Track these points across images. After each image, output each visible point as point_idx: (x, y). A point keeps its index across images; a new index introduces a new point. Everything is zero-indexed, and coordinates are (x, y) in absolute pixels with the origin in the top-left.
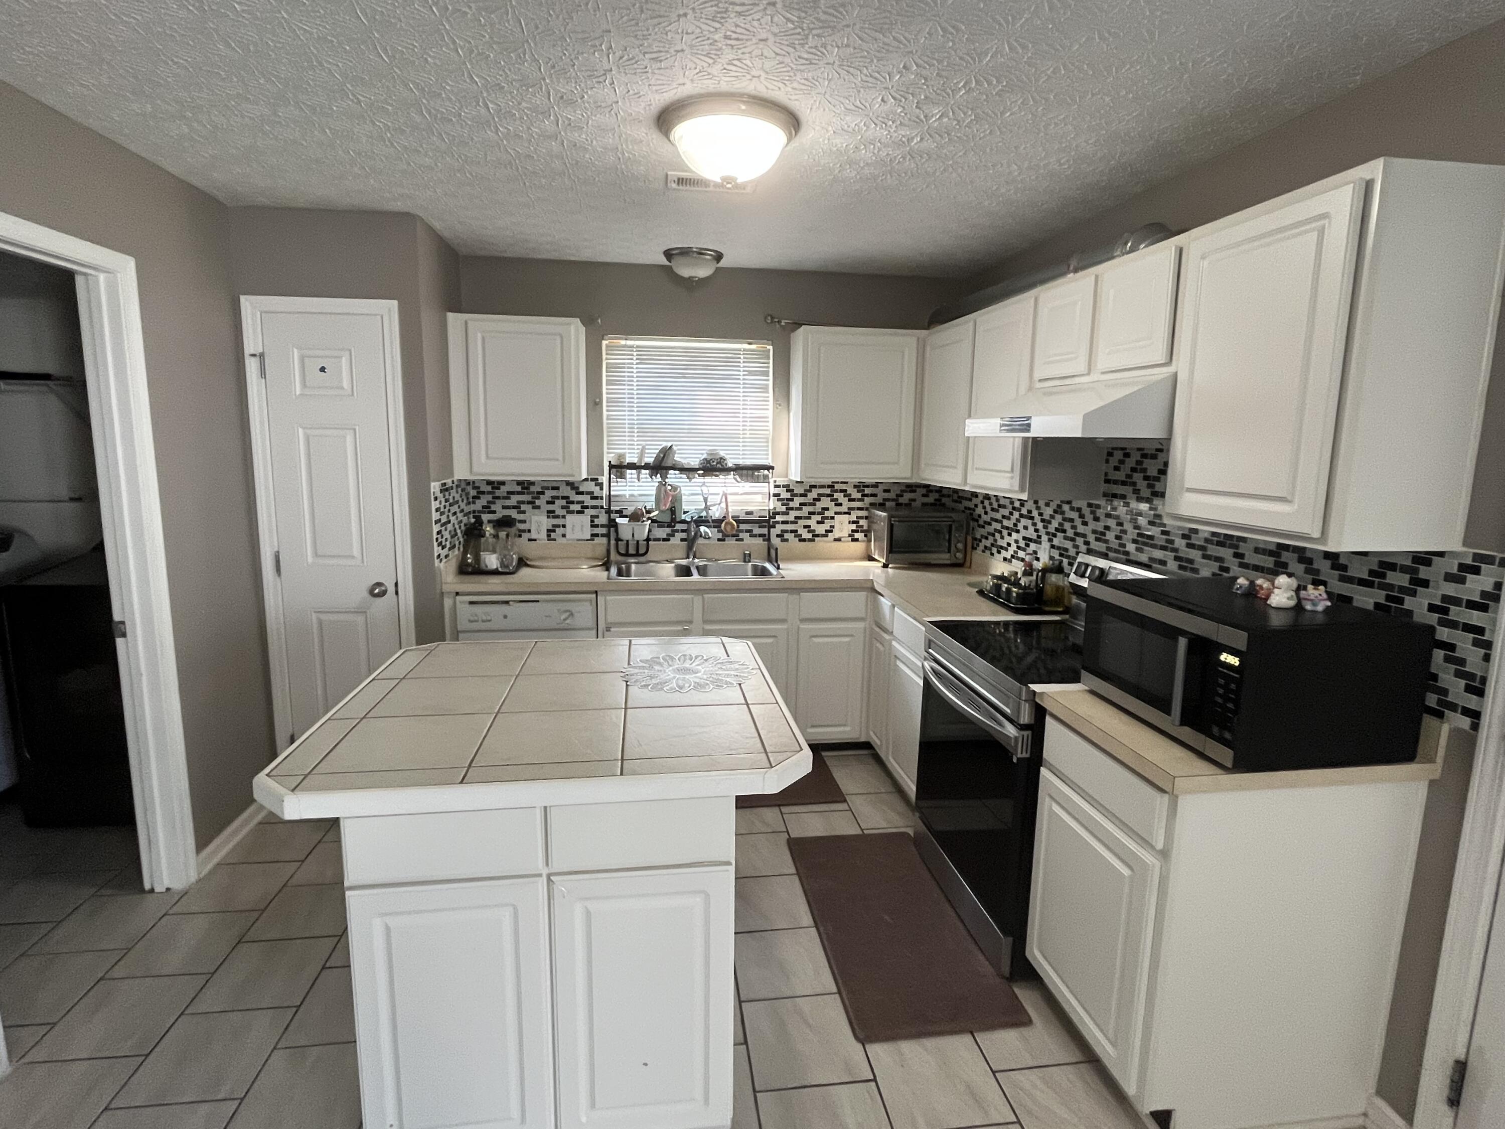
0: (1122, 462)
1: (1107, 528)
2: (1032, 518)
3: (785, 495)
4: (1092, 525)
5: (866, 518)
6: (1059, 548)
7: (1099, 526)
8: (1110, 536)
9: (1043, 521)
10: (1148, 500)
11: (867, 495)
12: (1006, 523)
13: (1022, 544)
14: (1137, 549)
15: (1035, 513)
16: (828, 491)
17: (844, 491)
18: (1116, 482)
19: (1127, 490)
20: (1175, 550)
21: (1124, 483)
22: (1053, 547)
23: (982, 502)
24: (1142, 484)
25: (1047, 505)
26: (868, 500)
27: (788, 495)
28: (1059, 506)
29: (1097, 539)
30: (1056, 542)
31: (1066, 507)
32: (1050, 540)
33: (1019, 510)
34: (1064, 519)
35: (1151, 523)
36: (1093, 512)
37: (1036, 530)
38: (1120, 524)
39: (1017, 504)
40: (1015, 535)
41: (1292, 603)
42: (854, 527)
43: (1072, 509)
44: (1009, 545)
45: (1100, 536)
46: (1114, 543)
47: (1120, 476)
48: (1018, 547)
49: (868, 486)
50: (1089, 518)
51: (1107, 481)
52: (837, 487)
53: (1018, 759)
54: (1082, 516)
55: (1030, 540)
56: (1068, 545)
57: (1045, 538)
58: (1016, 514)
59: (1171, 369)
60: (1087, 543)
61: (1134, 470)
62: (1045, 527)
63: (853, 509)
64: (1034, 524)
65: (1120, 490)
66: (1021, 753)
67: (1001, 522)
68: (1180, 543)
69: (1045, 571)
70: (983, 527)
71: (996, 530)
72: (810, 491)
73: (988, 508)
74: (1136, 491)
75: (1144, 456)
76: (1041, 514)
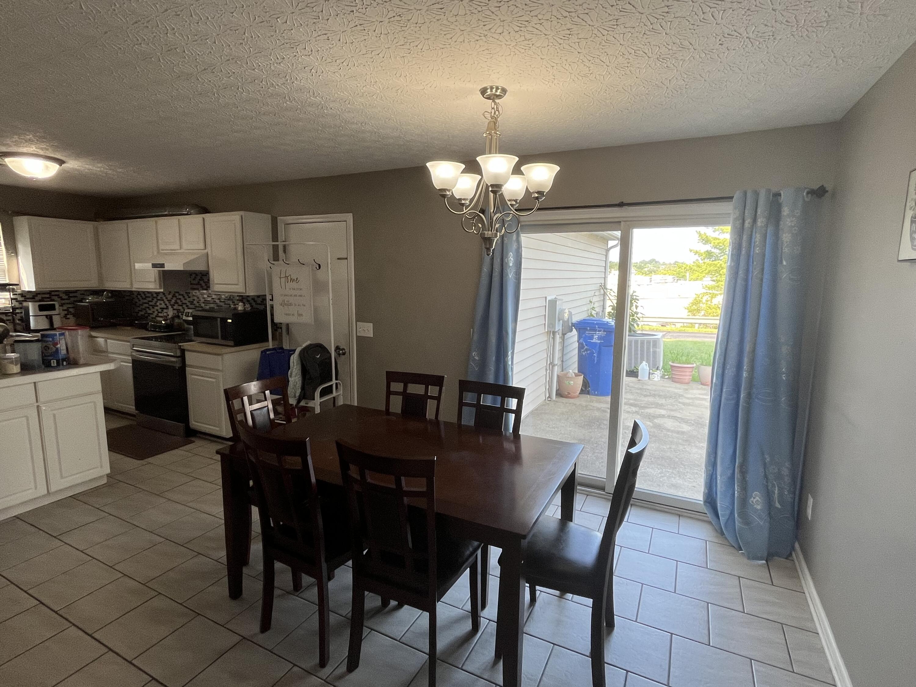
0: (195, 278)
1: (194, 300)
2: (163, 300)
3: (20, 298)
4: (189, 299)
5: (73, 308)
6: (176, 309)
7: (191, 299)
8: (195, 302)
9: (168, 300)
10: (206, 290)
11: (71, 297)
12: (150, 303)
13: (160, 310)
14: (205, 305)
15: (164, 298)
16: (48, 296)
17: (58, 295)
18: (194, 284)
19: (199, 286)
20: (216, 304)
21: (197, 284)
22: (174, 309)
23: (137, 296)
24: (203, 284)
25: (169, 294)
26: (72, 299)
27: (22, 299)
28: (174, 294)
29: (191, 304)
30: (175, 307)
31: (177, 295)
32: (172, 307)
33: (156, 298)
34: (177, 299)
35: (208, 296)
36: (188, 295)
37: (166, 305)
38: (198, 298)
39: (155, 295)
40: (156, 308)
41: (243, 309)
42: (66, 312)
43: (180, 295)
44: (154, 312)
45: (192, 303)
46: (197, 305)
47: (195, 282)
48: (159, 312)
49: (72, 292)
50: (186, 297)
51: (191, 284)
52: (53, 293)
53: (178, 367)
54: (184, 297)
55: (164, 308)
56: (180, 308)
57: (170, 307)
58: (155, 300)
59: (206, 251)
60: (187, 306)
61: (200, 280)
62: (169, 303)
63: (64, 304)
64: (164, 302)
65: (195, 287)
66: (178, 365)
67: (148, 303)
68: (218, 301)
69: (173, 318)
70: (139, 307)
71: (146, 307)
72: (37, 296)
73: (140, 298)
74: (202, 287)
75: (203, 275)
76: (166, 298)
